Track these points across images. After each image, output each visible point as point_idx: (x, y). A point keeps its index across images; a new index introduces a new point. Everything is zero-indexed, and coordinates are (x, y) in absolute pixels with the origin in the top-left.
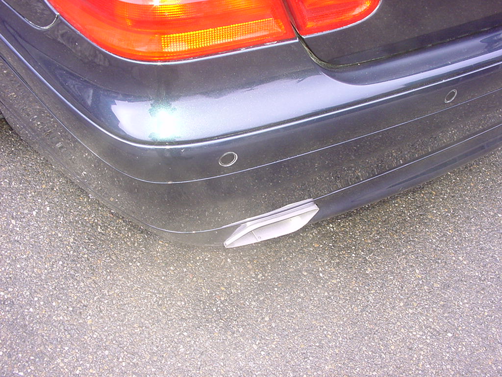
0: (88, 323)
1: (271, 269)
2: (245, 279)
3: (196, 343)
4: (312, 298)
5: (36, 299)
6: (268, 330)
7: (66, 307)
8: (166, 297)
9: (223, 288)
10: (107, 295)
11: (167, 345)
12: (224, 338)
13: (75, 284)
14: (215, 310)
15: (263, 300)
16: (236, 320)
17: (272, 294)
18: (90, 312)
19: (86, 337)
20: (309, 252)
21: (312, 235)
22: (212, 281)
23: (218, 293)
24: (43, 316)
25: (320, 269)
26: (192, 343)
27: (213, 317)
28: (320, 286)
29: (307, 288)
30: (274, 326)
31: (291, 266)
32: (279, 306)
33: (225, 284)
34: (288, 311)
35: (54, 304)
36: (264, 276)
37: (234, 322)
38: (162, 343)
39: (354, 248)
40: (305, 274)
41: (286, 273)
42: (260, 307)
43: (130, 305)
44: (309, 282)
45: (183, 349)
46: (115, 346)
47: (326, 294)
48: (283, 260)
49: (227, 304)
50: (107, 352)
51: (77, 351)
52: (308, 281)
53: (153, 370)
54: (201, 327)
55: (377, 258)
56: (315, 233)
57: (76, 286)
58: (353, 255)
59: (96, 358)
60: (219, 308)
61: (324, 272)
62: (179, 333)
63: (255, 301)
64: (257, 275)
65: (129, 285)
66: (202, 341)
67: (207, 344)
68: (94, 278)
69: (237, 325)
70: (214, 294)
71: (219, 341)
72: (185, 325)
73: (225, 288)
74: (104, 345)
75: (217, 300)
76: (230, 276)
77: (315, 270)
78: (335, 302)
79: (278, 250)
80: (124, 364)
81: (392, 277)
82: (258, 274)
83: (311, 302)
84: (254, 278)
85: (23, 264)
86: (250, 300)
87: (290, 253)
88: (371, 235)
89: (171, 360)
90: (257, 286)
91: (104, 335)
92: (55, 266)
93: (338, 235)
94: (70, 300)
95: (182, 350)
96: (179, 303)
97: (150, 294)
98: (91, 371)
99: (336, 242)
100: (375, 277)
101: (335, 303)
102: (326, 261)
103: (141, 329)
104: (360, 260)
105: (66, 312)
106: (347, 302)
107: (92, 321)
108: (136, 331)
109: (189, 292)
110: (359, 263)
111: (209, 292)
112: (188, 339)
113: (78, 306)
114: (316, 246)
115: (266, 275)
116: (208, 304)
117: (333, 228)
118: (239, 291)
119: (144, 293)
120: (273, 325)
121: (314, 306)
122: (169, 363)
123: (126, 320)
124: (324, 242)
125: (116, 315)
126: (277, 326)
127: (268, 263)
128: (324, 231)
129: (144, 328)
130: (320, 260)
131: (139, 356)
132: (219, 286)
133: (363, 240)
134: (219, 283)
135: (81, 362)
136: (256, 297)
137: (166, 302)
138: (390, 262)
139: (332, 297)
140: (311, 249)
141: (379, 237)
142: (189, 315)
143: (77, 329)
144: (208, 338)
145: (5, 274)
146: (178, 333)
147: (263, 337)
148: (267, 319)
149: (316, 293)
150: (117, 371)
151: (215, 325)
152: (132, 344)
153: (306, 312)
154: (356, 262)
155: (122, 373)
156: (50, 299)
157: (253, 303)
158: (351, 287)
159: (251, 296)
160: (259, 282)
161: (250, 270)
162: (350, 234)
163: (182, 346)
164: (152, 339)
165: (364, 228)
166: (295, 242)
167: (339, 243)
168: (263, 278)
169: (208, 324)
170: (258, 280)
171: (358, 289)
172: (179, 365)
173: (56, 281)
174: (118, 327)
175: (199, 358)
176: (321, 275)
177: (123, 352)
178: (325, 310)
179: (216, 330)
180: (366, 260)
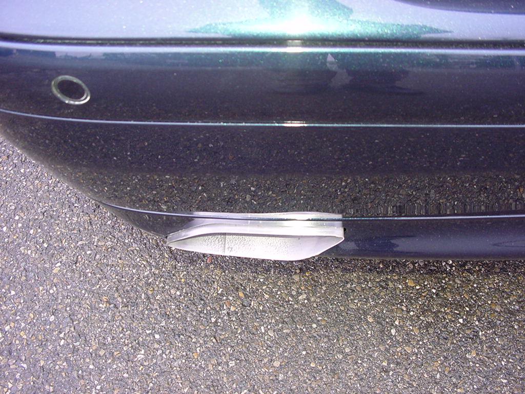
0: (54, 271)
1: (325, 293)
2: (279, 293)
3: (164, 355)
4: (359, 362)
5: (17, 218)
6: (268, 382)
7: (42, 240)
8: (162, 276)
9: (241, 294)
10: (95, 244)
11: (126, 341)
12: (203, 366)
13: (68, 216)
14: (213, 320)
15: (288, 335)
16: (232, 347)
17: (304, 330)
18: (64, 258)
19: (41, 288)
20: (395, 289)
21: (414, 266)
22: (233, 278)
23: (231, 298)
24: (12, 242)
25: (397, 323)
26: (158, 354)
27: (205, 330)
28: (382, 348)
29: (361, 343)
30: (280, 379)
31: (356, 301)
32: (304, 353)
33: (248, 290)
34: (313, 365)
35: (32, 232)
36: (308, 299)
37: (229, 349)
38: (121, 335)
39: (468, 309)
40: (370, 320)
41: (342, 308)
42: (277, 343)
43: (113, 269)
44: (369, 335)
45: (143, 356)
46: (66, 315)
47: (385, 364)
48: (349, 286)
49: (234, 319)
50: (52, 318)
51: (22, 301)
52: (369, 332)
53: (91, 367)
54: (181, 336)
55: (497, 339)
56: (419, 265)
57: (67, 219)
58: (461, 321)
59: (38, 319)
60: (220, 320)
61: (399, 329)
62: (150, 331)
63: (274, 331)
64: (299, 294)
65: (127, 241)
66: (171, 357)
67: (176, 364)
68: (92, 216)
69: (231, 355)
70: (225, 298)
71: (194, 365)
72: (163, 324)
73: (245, 295)
74: (55, 307)
75: (225, 308)
76: (262, 280)
77: (387, 320)
78: (392, 382)
79: (349, 270)
80: (62, 342)
81: (505, 381)
82: (301, 294)
83: (355, 367)
84: (292, 296)
85: (28, 170)
86: (269, 327)
87: (365, 280)
88: (506, 299)
89: (119, 365)
90: (291, 309)
91: (62, 294)
92: (59, 185)
93: (454, 281)
94: (51, 234)
95: (140, 357)
96: (173, 291)
97: (145, 263)
98: (22, 333)
99: (444, 289)
100: (477, 370)
101: (390, 383)
102: (412, 313)
103: (108, 305)
104: (468, 332)
105: (38, 247)
106: (410, 389)
107: (60, 271)
108: (101, 305)
109: (194, 281)
110: (463, 337)
111: (219, 292)
112: (156, 346)
113: (55, 245)
114: (410, 283)
115: (312, 299)
116: (209, 308)
117: (451, 266)
118: (261, 308)
119: (138, 260)
120: (281, 377)
121: (356, 374)
122: (115, 366)
123: (98, 287)
124: (426, 284)
125: (90, 275)
126: (285, 381)
127: (325, 283)
128: (434, 266)
129: (112, 305)
130: (405, 309)
131: (86, 340)
132: (238, 288)
133: (489, 302)
134: (241, 285)
135: (18, 318)
136: (280, 326)
137: (157, 283)
138: (514, 355)
139: (391, 373)
140: (400, 286)
141: (518, 307)
142: (176, 312)
143: (38, 273)
144: (183, 356)
145: (4, 175)
146: (148, 332)
147: (256, 387)
148: (277, 364)
149: (371, 356)
150: (50, 348)
151: (201, 342)
152: (86, 320)
153: (339, 378)
154: (459, 334)
155: (54, 353)
156: (31, 223)
157: (271, 333)
158: (429, 369)
159: (273, 321)
160: (296, 306)
161: (293, 283)
162: (472, 286)
163: (143, 352)
164: (113, 326)
165: (500, 284)
166: (381, 266)
167: (448, 294)
168: (306, 301)
169: (193, 337)
170: (297, 302)
171: (438, 376)
172: (126, 375)
173: (50, 204)
174: (83, 292)
175: (155, 378)
176: (393, 331)
177: (70, 327)
178: (370, 388)
179: (198, 349)
180: (477, 336)
